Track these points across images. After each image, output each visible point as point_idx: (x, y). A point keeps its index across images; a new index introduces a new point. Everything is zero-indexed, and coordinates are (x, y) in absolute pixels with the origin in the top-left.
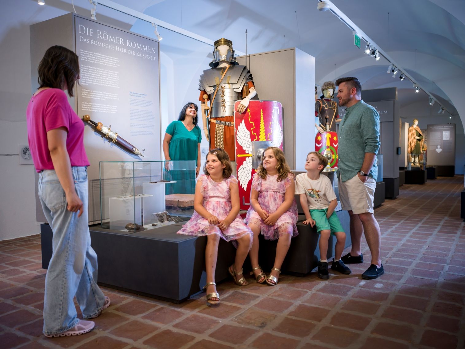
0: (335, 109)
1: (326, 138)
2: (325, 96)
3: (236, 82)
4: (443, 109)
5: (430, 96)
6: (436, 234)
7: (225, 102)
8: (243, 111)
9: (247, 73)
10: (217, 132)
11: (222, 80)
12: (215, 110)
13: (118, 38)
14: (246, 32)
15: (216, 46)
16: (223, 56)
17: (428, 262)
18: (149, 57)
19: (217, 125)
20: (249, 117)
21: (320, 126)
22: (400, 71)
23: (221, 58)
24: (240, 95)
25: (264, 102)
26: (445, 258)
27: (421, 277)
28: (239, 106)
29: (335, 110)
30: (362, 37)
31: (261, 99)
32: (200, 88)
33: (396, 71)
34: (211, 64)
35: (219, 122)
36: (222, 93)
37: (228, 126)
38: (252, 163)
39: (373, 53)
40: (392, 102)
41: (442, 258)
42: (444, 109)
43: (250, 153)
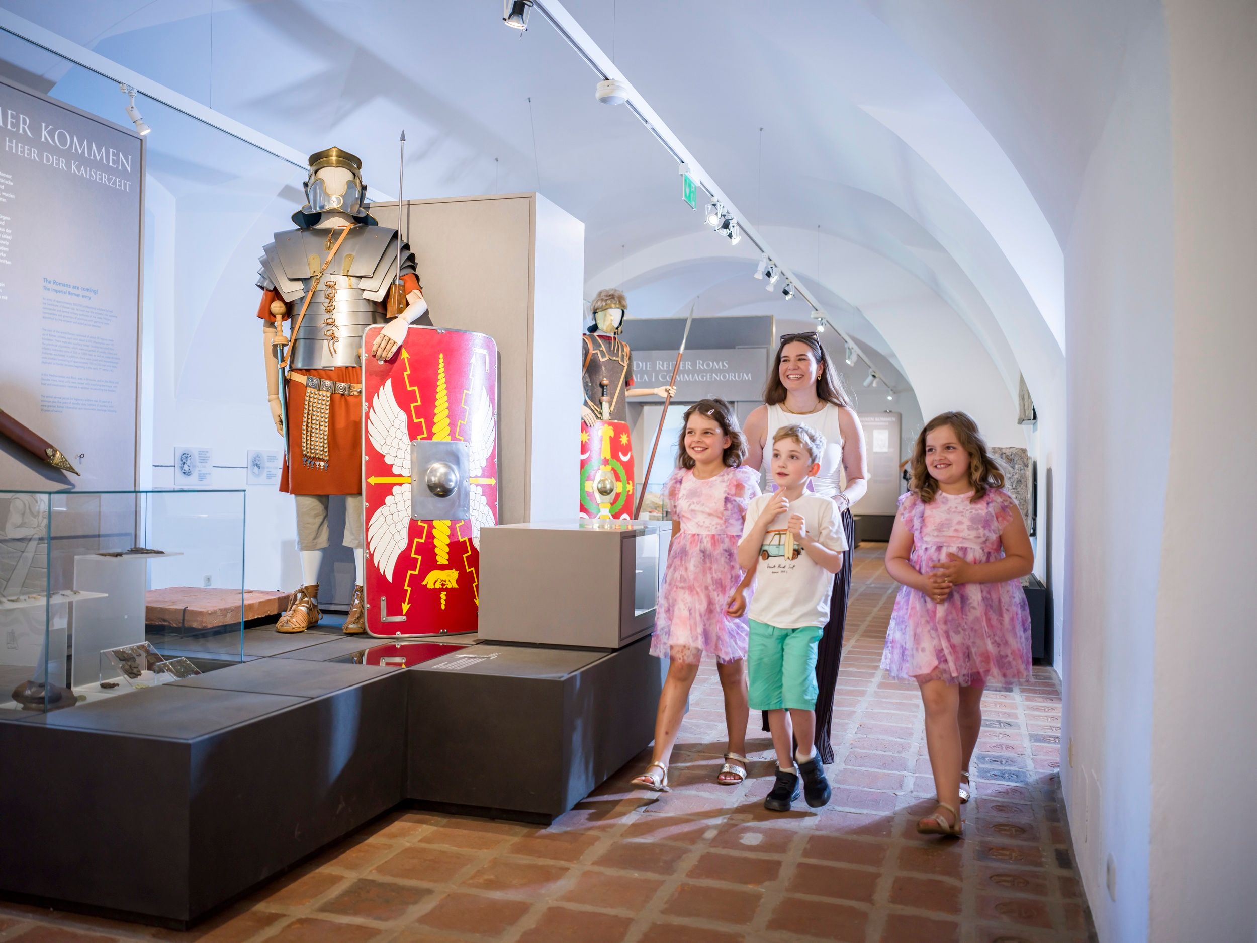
0: (624, 362)
1: (602, 436)
2: (599, 326)
3: (371, 274)
4: (874, 376)
5: (846, 342)
6: (875, 692)
7: (337, 327)
8: (390, 355)
9: (402, 250)
10: (309, 410)
11: (328, 263)
12: (305, 346)
13: (11, 114)
14: (403, 139)
15: (312, 169)
16: (334, 198)
17: (866, 767)
18: (109, 180)
19: (309, 390)
20: (405, 374)
21: (586, 404)
22: (784, 275)
23: (329, 202)
24: (380, 310)
25: (449, 332)
26: (903, 755)
27: (853, 810)
28: (378, 340)
29: (625, 364)
30: (701, 183)
31: (440, 324)
32: (263, 282)
33: (776, 274)
34: (296, 217)
35: (315, 381)
36: (328, 301)
37: (343, 395)
38: (409, 503)
39: (726, 226)
40: (764, 350)
41: (896, 755)
42: (877, 375)
43: (406, 473)
